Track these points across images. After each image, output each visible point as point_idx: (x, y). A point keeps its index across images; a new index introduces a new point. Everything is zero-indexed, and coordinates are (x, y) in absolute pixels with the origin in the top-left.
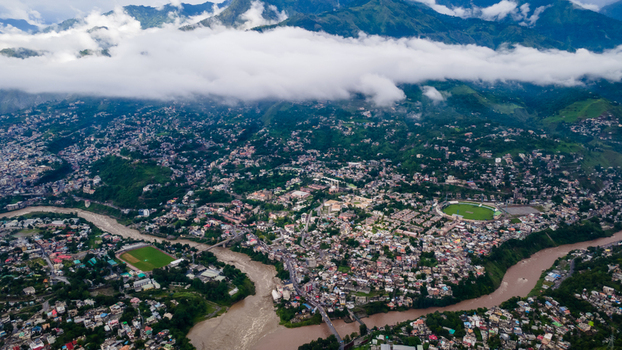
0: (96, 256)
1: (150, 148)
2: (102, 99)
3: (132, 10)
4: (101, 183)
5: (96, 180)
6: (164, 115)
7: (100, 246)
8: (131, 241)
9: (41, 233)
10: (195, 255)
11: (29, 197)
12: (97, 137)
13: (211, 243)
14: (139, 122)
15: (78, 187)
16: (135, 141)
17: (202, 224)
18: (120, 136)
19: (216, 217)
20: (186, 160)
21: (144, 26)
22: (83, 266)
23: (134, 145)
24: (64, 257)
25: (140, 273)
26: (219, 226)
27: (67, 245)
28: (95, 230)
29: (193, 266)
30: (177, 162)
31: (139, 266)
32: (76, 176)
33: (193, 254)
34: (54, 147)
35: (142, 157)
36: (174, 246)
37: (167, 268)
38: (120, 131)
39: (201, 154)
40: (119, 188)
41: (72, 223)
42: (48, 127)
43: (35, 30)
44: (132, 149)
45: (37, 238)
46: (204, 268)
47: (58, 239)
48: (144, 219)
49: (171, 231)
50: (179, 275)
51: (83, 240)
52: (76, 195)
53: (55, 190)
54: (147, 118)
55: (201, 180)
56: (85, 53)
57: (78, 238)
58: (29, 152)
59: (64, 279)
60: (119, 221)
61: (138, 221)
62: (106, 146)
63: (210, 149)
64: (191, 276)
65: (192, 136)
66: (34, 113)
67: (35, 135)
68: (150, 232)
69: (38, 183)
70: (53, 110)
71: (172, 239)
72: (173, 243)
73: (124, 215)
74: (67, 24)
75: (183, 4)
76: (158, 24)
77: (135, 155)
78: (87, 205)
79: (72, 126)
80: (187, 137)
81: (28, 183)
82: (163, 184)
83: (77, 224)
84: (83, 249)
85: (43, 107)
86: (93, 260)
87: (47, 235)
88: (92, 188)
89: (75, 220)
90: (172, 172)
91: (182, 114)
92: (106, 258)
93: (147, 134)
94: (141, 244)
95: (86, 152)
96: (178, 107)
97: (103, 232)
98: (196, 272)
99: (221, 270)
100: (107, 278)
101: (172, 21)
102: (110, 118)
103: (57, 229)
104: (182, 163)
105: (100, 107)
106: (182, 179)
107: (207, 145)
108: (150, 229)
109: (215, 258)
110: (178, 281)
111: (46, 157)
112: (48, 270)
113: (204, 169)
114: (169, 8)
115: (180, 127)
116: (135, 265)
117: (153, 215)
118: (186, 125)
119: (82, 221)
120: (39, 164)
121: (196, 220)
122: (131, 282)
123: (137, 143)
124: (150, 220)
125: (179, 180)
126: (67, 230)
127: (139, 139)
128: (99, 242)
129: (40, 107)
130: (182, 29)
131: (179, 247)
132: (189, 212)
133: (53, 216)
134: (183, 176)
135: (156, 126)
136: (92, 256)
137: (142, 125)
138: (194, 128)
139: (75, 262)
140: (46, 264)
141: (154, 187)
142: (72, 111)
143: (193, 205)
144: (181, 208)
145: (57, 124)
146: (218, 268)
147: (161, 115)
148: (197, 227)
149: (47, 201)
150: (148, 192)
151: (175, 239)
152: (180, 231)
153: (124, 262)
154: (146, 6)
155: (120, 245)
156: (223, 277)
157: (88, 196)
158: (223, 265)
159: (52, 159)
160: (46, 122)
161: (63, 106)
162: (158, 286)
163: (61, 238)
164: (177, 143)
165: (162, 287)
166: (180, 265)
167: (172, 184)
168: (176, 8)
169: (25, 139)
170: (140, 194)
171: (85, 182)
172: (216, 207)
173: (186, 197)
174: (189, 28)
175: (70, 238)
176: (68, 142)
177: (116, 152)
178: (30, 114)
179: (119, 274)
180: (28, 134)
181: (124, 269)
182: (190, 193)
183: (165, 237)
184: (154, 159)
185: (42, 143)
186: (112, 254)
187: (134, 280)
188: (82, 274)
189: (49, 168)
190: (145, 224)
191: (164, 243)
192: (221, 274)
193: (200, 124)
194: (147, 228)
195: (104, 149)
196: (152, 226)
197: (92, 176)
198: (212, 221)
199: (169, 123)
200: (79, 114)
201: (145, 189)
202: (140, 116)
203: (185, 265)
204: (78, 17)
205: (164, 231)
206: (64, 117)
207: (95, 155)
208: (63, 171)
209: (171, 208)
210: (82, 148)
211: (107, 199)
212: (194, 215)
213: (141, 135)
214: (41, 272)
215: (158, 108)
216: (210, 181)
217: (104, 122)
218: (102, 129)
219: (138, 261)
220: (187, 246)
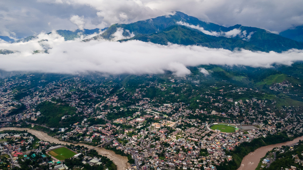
0: (35, 153)
1: (66, 98)
2: (43, 74)
3: (60, 32)
4: (40, 115)
5: (38, 114)
6: (73, 81)
7: (38, 147)
8: (54, 145)
9: (8, 141)
10: (87, 152)
11: (3, 122)
12: (40, 92)
13: (95, 145)
14: (61, 85)
15: (28, 117)
16: (59, 94)
17: (91, 135)
18: (52, 91)
19: (98, 132)
20: (84, 103)
21: (66, 39)
22: (28, 158)
23: (58, 96)
24: (19, 153)
25: (58, 161)
26: (99, 136)
27: (21, 147)
28: (36, 139)
29: (86, 157)
30: (79, 104)
31: (58, 157)
32: (28, 112)
33: (86, 151)
34: (18, 97)
35: (62, 102)
36: (76, 147)
37: (72, 159)
38: (52, 89)
39: (91, 100)
40: (50, 118)
41: (24, 136)
42: (16, 87)
43: (13, 41)
44: (57, 98)
45: (6, 144)
46: (91, 158)
47: (16, 144)
48: (61, 133)
49: (75, 139)
50: (78, 162)
51: (29, 144)
52: (27, 121)
53: (16, 119)
54: (65, 83)
55: (91, 113)
56: (36, 52)
57: (27, 143)
58: (5, 99)
59: (18, 165)
60: (49, 134)
61: (58, 134)
62: (44, 96)
63: (96, 98)
64: (84, 162)
65: (87, 91)
66: (9, 81)
67: (9, 92)
68: (64, 140)
69: (8, 115)
70: (18, 79)
71: (75, 143)
72: (76, 145)
73: (51, 131)
74: (27, 39)
75: (85, 29)
76: (72, 39)
77: (58, 101)
78: (32, 126)
79: (28, 87)
80: (85, 92)
81: (3, 116)
82: (72, 115)
83: (27, 136)
84: (29, 149)
85: (14, 78)
86: (34, 155)
87: (11, 142)
88: (36, 118)
89: (26, 134)
90: (77, 109)
91: (83, 81)
92: (41, 154)
93: (65, 90)
94: (59, 146)
95: (34, 99)
96: (80, 77)
97: (40, 140)
98: (87, 160)
99: (100, 159)
100: (40, 164)
101: (80, 37)
102: (47, 83)
103: (16, 139)
104: (81, 105)
105: (42, 78)
106: (81, 113)
107: (95, 96)
108: (65, 138)
109: (97, 153)
110: (77, 165)
111: (14, 102)
112: (10, 160)
113: (93, 108)
114: (78, 31)
115: (81, 87)
116: (56, 157)
117: (66, 131)
118: (85, 86)
119: (30, 134)
120: (10, 106)
121: (88, 133)
122: (53, 166)
123: (60, 95)
124: (64, 133)
125: (80, 113)
126: (21, 139)
127: (60, 93)
128: (38, 145)
129: (12, 78)
130: (84, 41)
131: (79, 147)
132: (84, 129)
133: (15, 132)
134: (82, 111)
135: (69, 87)
136: (33, 153)
137: (63, 86)
138: (88, 87)
139: (24, 156)
140: (10, 157)
141: (67, 117)
142: (28, 79)
143: (86, 126)
144: (80, 127)
145: (20, 86)
146: (98, 158)
147: (72, 81)
148: (88, 137)
149: (12, 124)
150: (64, 119)
151: (77, 143)
152: (80, 139)
153: (50, 156)
154: (67, 30)
155: (48, 146)
156: (101, 163)
157: (33, 122)
158: (101, 156)
159: (16, 103)
160: (15, 85)
161: (24, 77)
162: (67, 168)
163: (18, 144)
164: (80, 95)
165: (69, 169)
166: (79, 156)
167: (77, 115)
168: (82, 31)
169: (3, 93)
170: (60, 121)
171: (33, 115)
172: (98, 127)
173: (83, 122)
174: (87, 40)
175: (23, 144)
176: (25, 95)
177: (49, 99)
178: (7, 81)
179: (47, 162)
180: (5, 91)
181: (50, 159)
182: (85, 120)
183: (72, 142)
184: (68, 103)
185: (12, 95)
186: (44, 152)
187: (55, 165)
188: (28, 162)
189: (15, 108)
190: (62, 136)
191: (71, 145)
192: (100, 161)
193: (91, 86)
194: (63, 137)
195: (43, 98)
196: (66, 136)
197: (36, 112)
198: (96, 134)
199: (76, 85)
200: (32, 81)
201: (63, 118)
202: (62, 82)
203: (81, 157)
204: (34, 35)
205: (71, 139)
206: (24, 82)
207: (38, 101)
208: (22, 109)
209: (76, 127)
210: (32, 98)
211: (43, 123)
212: (87, 131)
213: (62, 91)
214: (6, 162)
215: (71, 78)
216: (95, 113)
217: (44, 85)
218: (43, 88)
219: (57, 155)
220: (83, 147)
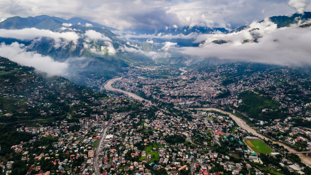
0: (234, 137)
1: (270, 90)
2: (248, 64)
3: (273, 19)
4: (242, 103)
5: (240, 101)
6: (281, 73)
7: (236, 133)
8: (251, 135)
9: (213, 120)
10: (287, 154)
11: (212, 103)
12: (244, 81)
13: (298, 150)
14: (266, 76)
15: (231, 103)
16: (263, 85)
17: (294, 137)
18: (255, 81)
19: (304, 136)
20: (290, 99)
21: (279, 27)
22: (227, 140)
23: (261, 87)
24: (221, 133)
25: (253, 152)
26: (306, 142)
27: (223, 128)
28: (235, 125)
29: (284, 160)
30: (284, 99)
31: (254, 149)
32: (232, 98)
33: (285, 153)
34: (225, 83)
35: (265, 94)
36: (274, 144)
37: (268, 155)
38: (256, 79)
39: (301, 97)
40: (250, 107)
41: (226, 119)
42: (224, 74)
43: (227, 32)
44: (260, 89)
45: (212, 122)
46: (291, 163)
47: (220, 124)
48: (260, 126)
49: (274, 136)
50: (276, 161)
51: (229, 128)
52: (230, 106)
53: (222, 102)
54: (271, 74)
55: (298, 112)
56: (246, 41)
57: (228, 126)
58: (215, 84)
59: (219, 143)
60: (247, 123)
61: (257, 126)
62: (247, 86)
63: (308, 95)
64: (282, 165)
65: (297, 86)
66: (220, 68)
67: (219, 77)
68: (262, 133)
69: (216, 98)
70: (227, 67)
71: (274, 140)
72: (274, 143)
73: (250, 121)
74: (240, 29)
75: (305, 13)
76: (287, 25)
77: (261, 92)
78: (234, 112)
79: (234, 75)
80: (293, 87)
81: (212, 97)
82: (274, 109)
83: (228, 120)
84: (229, 132)
85: (224, 65)
86: (232, 138)
87: (216, 122)
88: (237, 105)
89: (228, 118)
90: (280, 105)
91: (292, 74)
92: (238, 140)
93: (269, 82)
94: (256, 138)
95: (238, 87)
96: (290, 69)
97: (239, 127)
98: (285, 163)
99: (303, 168)
100: (237, 149)
101: (297, 22)
102: (252, 73)
103: (220, 120)
104: (287, 101)
105: (248, 67)
106: (286, 109)
107: (306, 93)
108: (263, 132)
109: (300, 160)
110: (273, 165)
111: (221, 87)
112: (214, 137)
113: (301, 106)
114: (296, 15)
115: (289, 81)
116: (252, 148)
117: (265, 125)
118: (294, 80)
119: (231, 119)
120: (218, 90)
121: (291, 134)
122: (248, 155)
123: (263, 87)
124: (263, 127)
125: (283, 109)
126: (223, 122)
127: (264, 84)
128: (236, 131)
129: (222, 65)
130: (302, 26)
131: (277, 146)
132: (287, 128)
133: (219, 114)
134: (287, 108)
135: (275, 79)
136: (232, 136)
137: (268, 77)
138: (299, 82)
139: (225, 137)
140: (213, 134)
141: (269, 110)
142: (235, 68)
143: (290, 125)
144: (282, 125)
145: (228, 73)
146: (301, 166)
147: (279, 73)
148: (290, 138)
149: (218, 106)
150: (265, 112)
151: (276, 141)
152: (280, 137)
153: (246, 144)
154: (282, 15)
155: (246, 135)
156: (304, 173)
157: (235, 108)
158: (304, 165)
159: (223, 88)
160: (224, 72)
161: (232, 65)
162: (262, 163)
163: (221, 124)
164: (286, 89)
165: (264, 164)
166: (276, 156)
167: (279, 111)
168: (301, 15)
169: (215, 78)
170: (260, 113)
171: (235, 101)
172: (305, 130)
173: (286, 120)
174: (307, 26)
175: (224, 125)
176: (231, 82)
177: (252, 89)
178: (219, 68)
179: (243, 149)
180: (216, 76)
181: (245, 147)
182: (290, 118)
183: (270, 138)
184: (271, 96)
185: (221, 81)
186: (241, 139)
187: (250, 155)
188: (226, 143)
189: (221, 92)
190: (260, 128)
191: (269, 141)
192: (302, 170)
193: (303, 81)
194: (261, 130)
195: (246, 87)
196: (264, 130)
197: (238, 99)
198: (301, 138)
199: (283, 78)
200: (238, 69)
201: (264, 111)
202: (267, 73)
203: (279, 158)
204: (246, 25)
205: (269, 135)
206: (231, 70)
207: (242, 89)
208: (226, 94)
209: (276, 124)
210: (236, 85)
211: (243, 111)
212: (290, 131)
213: (266, 83)
214: (210, 137)
215: (278, 69)
216: (304, 114)
217: (249, 74)
218: (247, 77)
219: (253, 146)
220: (283, 147)
